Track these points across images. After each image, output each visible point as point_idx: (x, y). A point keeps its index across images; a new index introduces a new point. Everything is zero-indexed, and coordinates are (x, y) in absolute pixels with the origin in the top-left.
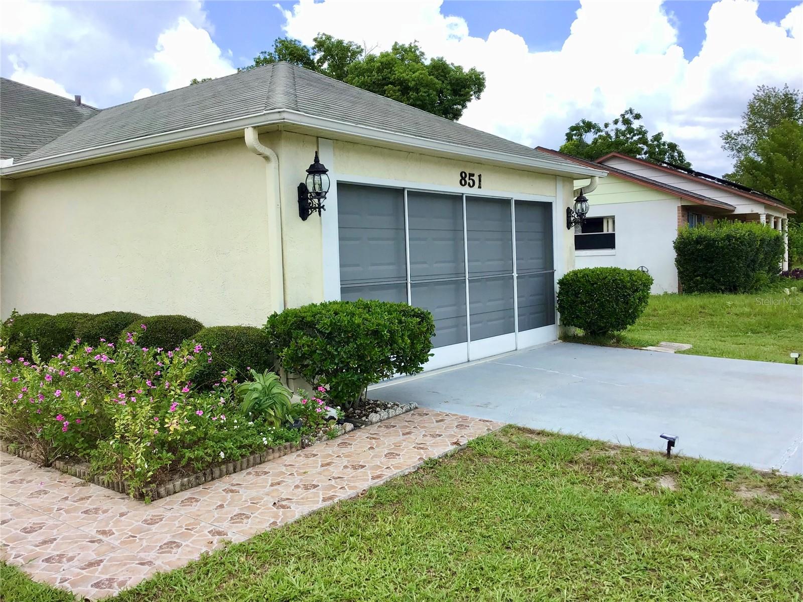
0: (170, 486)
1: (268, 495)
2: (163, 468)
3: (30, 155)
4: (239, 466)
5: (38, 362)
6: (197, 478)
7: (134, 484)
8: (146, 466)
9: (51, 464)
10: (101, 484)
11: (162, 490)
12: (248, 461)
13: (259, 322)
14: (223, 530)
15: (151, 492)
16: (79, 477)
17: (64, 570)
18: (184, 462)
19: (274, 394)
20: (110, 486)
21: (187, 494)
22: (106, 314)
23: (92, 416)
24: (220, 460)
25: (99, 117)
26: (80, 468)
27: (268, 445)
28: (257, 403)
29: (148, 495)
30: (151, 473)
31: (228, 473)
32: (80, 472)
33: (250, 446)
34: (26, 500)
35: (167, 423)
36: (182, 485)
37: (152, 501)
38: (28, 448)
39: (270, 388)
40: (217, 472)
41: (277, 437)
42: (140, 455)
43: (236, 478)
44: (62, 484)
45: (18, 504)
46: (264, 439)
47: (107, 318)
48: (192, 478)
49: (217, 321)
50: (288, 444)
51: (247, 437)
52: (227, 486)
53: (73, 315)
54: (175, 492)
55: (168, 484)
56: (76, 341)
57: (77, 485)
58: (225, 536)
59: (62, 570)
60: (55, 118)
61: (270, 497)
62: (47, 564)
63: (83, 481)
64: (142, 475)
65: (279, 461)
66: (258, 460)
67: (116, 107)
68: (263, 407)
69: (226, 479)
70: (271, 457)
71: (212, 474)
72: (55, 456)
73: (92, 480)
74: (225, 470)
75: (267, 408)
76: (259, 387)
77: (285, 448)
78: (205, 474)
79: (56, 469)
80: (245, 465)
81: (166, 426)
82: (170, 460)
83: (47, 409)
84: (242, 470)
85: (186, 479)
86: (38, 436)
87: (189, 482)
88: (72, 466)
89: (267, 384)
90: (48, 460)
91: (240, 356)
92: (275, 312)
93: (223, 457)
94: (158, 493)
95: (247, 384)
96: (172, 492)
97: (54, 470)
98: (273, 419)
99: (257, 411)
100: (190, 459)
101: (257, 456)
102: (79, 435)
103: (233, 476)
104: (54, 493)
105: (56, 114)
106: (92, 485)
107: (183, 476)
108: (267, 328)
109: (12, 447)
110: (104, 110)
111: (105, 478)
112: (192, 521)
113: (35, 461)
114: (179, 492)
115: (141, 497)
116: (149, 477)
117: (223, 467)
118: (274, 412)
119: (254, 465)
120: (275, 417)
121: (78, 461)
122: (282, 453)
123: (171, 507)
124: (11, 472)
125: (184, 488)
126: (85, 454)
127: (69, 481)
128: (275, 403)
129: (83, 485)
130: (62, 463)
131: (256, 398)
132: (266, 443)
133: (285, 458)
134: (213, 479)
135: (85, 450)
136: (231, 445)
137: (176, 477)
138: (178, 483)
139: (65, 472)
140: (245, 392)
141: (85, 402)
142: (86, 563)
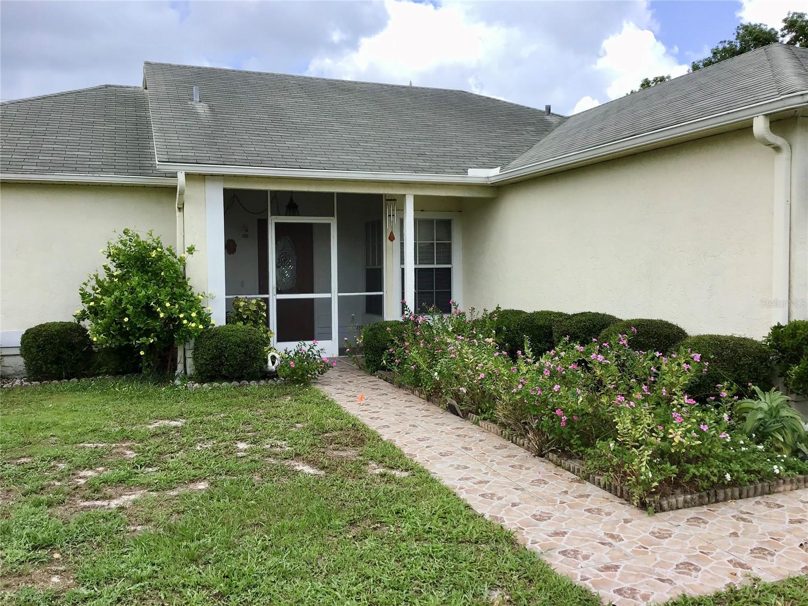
0: (673, 501)
1: (790, 533)
2: (668, 480)
3: (512, 164)
4: (745, 492)
5: (530, 356)
6: (700, 497)
7: (637, 492)
8: (651, 476)
9: (544, 454)
10: (596, 483)
11: (665, 503)
12: (756, 488)
13: (759, 333)
14: (745, 563)
15: (655, 503)
16: (573, 472)
17: (582, 567)
18: (687, 477)
19: (783, 417)
20: (607, 487)
21: (692, 512)
22: (582, 314)
23: (587, 414)
24: (726, 483)
25: (568, 124)
26: (575, 464)
27: (779, 474)
28: (761, 425)
29: (651, 506)
30: (656, 484)
31: (733, 498)
32: (574, 468)
33: (759, 472)
34: (529, 487)
35: (671, 434)
36: (685, 501)
37: (655, 512)
38: (523, 436)
39: (777, 409)
40: (721, 495)
41: (789, 467)
42: (644, 463)
43: (745, 505)
44: (559, 477)
45: (523, 489)
46: (775, 467)
47: (584, 318)
48: (696, 496)
49: (700, 328)
50: (801, 477)
51: (754, 461)
52: (736, 513)
53: (549, 313)
54: (678, 508)
55: (672, 498)
56: (565, 338)
57: (573, 481)
58: (749, 570)
59: (579, 567)
60: (529, 128)
61: (792, 535)
62: (564, 557)
63: (578, 478)
64: (647, 483)
65: (792, 494)
66: (767, 489)
67: (583, 112)
68: (769, 430)
69: (732, 503)
70: (781, 489)
71: (716, 496)
72: (549, 447)
73: (587, 478)
74: (730, 494)
75: (773, 431)
76: (765, 407)
77: (799, 481)
78: (708, 495)
79: (550, 460)
80: (751, 493)
81: (670, 436)
82: (674, 473)
83: (545, 402)
84: (748, 497)
85: (689, 496)
86: (534, 426)
87: (692, 499)
88: (566, 461)
89: (775, 405)
90: (542, 451)
91: (736, 370)
92: (779, 323)
93: (730, 480)
94: (661, 506)
95: (747, 402)
96: (675, 506)
97: (547, 461)
98: (781, 445)
99: (761, 434)
100: (694, 475)
101: (766, 484)
102: (575, 432)
103: (740, 502)
104: (553, 485)
105: (530, 124)
106: (587, 483)
107: (685, 492)
108: (769, 341)
109: (507, 432)
110: (572, 116)
111: (602, 480)
112: (706, 544)
113: (528, 449)
114: (681, 508)
115: (643, 506)
116: (654, 488)
117: (729, 491)
118: (783, 437)
119: (762, 494)
120: (784, 443)
121: (571, 457)
122: (794, 487)
123: (677, 524)
124: (509, 456)
125: (687, 505)
126: (578, 451)
127: (564, 474)
128: (783, 427)
129: (579, 481)
130: (555, 455)
131: (760, 419)
132: (777, 471)
133: (798, 492)
134: (717, 501)
135: (579, 447)
136: (738, 467)
137: (678, 491)
138: (681, 499)
139: (558, 465)
140: (747, 410)
141: (581, 399)
142: (603, 565)
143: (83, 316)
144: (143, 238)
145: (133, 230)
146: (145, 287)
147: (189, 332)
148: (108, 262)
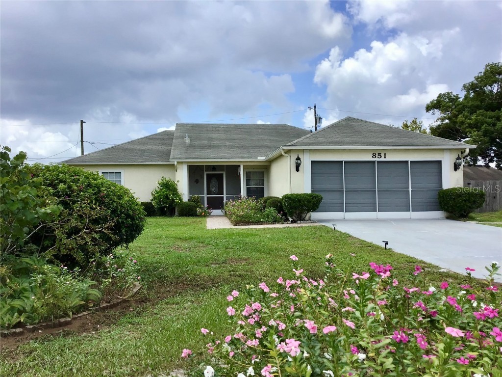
143: (152, 200)
144: (167, 179)
145: (165, 177)
146: (166, 192)
147: (177, 203)
148: (158, 185)
